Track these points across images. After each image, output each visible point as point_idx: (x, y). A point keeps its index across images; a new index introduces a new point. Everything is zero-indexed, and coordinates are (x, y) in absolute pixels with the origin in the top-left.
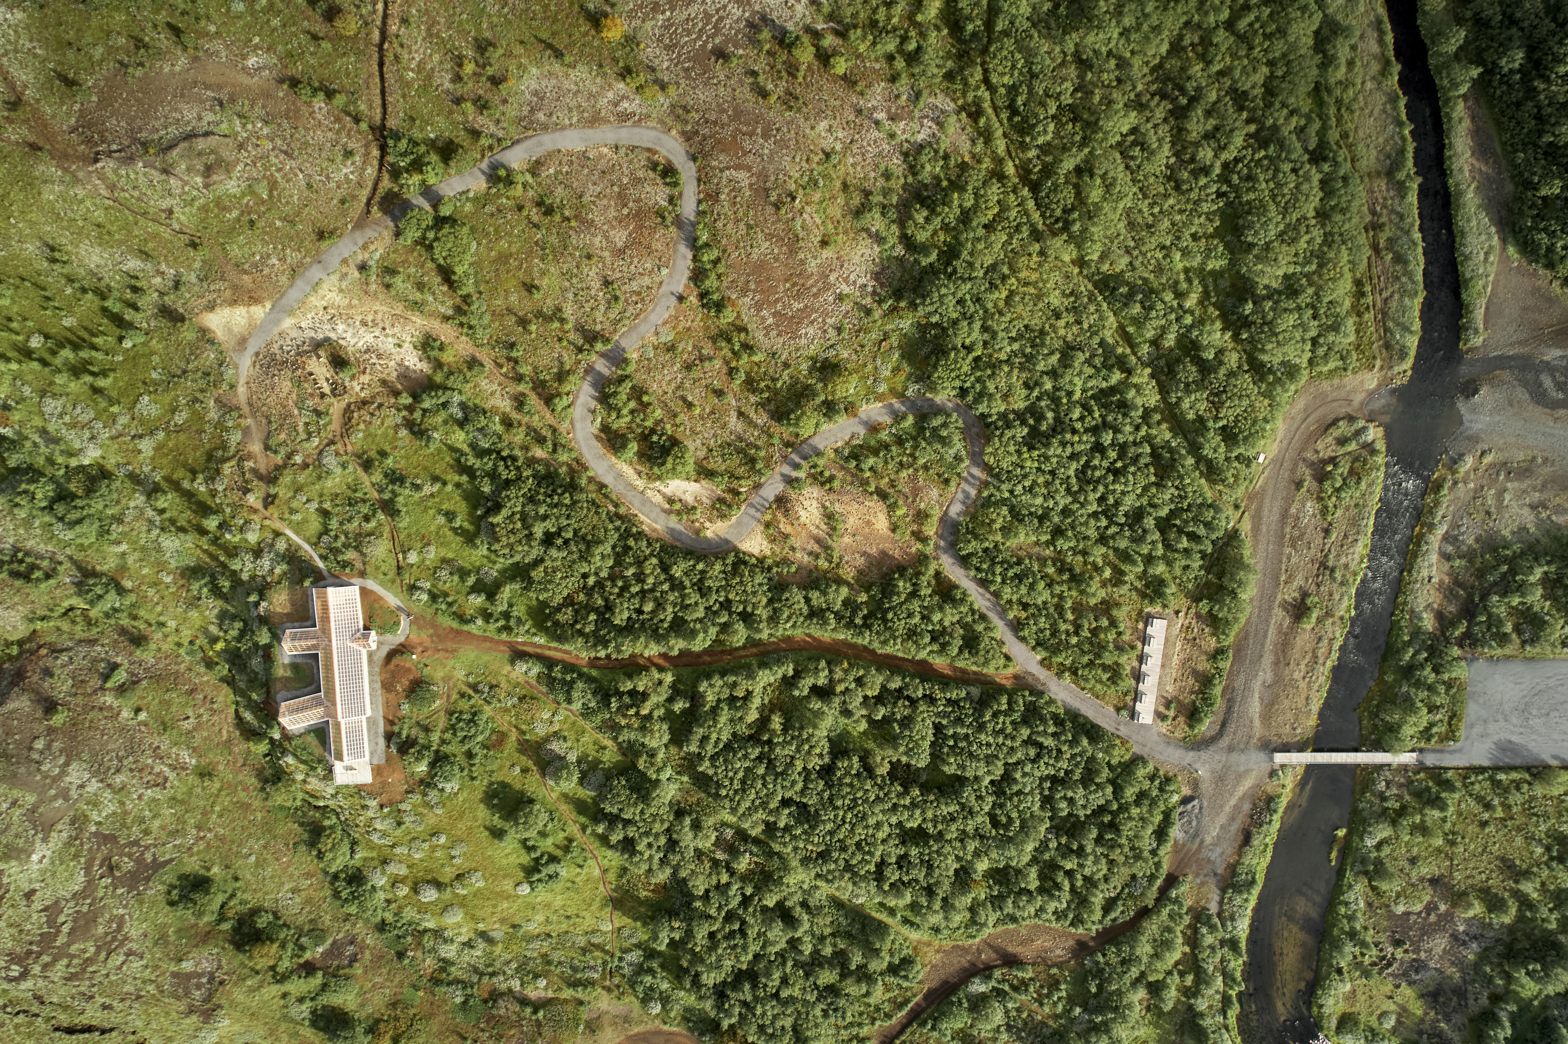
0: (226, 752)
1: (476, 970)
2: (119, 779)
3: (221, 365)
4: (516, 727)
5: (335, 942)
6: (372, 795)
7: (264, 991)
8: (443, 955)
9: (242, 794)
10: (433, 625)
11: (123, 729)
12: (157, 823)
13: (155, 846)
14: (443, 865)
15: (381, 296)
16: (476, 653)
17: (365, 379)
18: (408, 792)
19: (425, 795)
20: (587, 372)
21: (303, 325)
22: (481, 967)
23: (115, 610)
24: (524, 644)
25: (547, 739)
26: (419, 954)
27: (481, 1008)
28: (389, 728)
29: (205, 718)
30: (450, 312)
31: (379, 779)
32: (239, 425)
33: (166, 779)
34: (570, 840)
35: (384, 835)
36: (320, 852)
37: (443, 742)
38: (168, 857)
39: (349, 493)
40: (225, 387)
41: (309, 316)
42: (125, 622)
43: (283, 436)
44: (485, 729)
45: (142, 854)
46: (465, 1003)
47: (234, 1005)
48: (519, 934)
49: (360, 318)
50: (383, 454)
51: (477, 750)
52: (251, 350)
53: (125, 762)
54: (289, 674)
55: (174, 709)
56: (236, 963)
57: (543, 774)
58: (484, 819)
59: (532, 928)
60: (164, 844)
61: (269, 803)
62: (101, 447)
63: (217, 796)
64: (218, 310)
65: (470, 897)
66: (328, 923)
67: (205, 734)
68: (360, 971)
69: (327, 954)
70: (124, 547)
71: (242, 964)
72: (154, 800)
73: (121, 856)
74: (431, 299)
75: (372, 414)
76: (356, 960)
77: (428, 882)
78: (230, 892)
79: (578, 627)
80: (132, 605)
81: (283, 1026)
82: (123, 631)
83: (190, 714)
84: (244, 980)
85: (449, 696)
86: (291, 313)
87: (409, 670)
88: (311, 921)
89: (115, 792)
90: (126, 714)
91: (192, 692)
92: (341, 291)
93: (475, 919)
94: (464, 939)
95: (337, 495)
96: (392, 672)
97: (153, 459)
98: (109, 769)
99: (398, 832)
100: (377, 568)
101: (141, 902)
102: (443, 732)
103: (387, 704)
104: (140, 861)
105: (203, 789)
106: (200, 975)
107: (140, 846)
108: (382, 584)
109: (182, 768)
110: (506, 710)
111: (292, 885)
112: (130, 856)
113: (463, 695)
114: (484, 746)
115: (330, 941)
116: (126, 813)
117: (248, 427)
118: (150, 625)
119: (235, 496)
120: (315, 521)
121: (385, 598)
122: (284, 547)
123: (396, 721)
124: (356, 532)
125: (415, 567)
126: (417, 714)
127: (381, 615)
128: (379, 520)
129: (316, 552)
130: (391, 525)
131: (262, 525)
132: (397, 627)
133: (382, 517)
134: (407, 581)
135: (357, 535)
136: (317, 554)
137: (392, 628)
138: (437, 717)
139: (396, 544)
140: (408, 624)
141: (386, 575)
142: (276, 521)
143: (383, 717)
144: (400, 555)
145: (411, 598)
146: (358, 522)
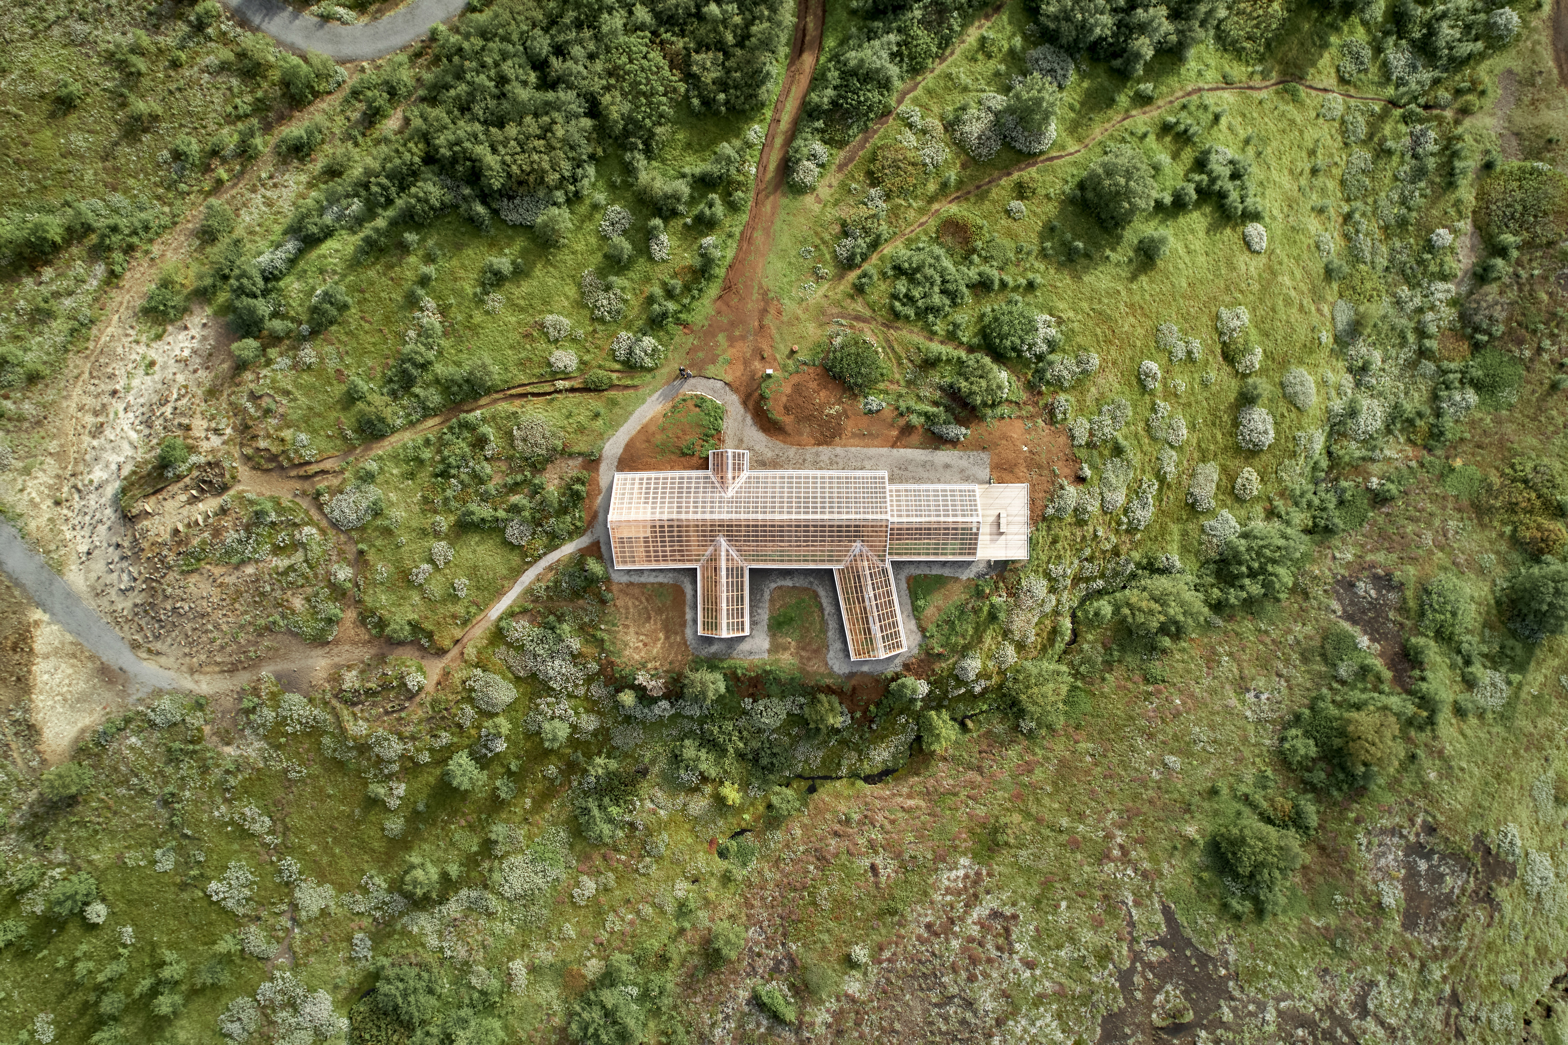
0: (950, 801)
1: (1411, 365)
2: (987, 1002)
3: (153, 725)
4: (931, 200)
5: (1350, 618)
6: (1054, 493)
7: (1449, 749)
8: (1379, 424)
9: (1039, 775)
10: (710, 332)
11: (885, 992)
12: (1087, 936)
13: (1134, 940)
14: (1205, 384)
15: (50, 395)
16: (772, 257)
17: (199, 425)
18: (1052, 419)
19: (1058, 385)
20: (244, 23)
21: (83, 548)
22: (1406, 354)
23: (645, 996)
24: (762, 166)
25: (960, 145)
26: (1374, 468)
27: (1490, 357)
28: (915, 438)
29: (876, 835)
30: (100, 269)
31: (1022, 471)
32: (273, 696)
33: (995, 914)
34: (1165, 129)
35: (1136, 491)
36: (1163, 629)
37: (952, 336)
38: (1159, 918)
39: (424, 476)
40: (196, 720)
41: (69, 535)
42: (670, 980)
43: (298, 603)
44: (931, 254)
45: (1150, 966)
46: (1477, 386)
47: (1477, 811)
48: (1346, 269)
49: (86, 439)
50: (351, 398)
51: (973, 274)
52: (126, 659)
53: (953, 990)
54: (791, 641)
55: (853, 893)
56: (1389, 799)
57: (1029, 157)
58: (1117, 278)
59: (1333, 243)
60: (1132, 924)
61: (1060, 722)
62: (312, 990)
63: (1039, 821)
64: (37, 718)
65: (1271, 346)
66: (1309, 629)
67: (910, 837)
68: (1412, 570)
69: (1375, 631)
70: (518, 966)
71: (1394, 784)
72: (1037, 939)
73: (1152, 1008)
74: (68, 302)
75: (267, 412)
76: (1389, 577)
77: (1236, 423)
78: (1239, 806)
79: (730, 38)
80: (638, 961)
81: (1523, 723)
82: (689, 985)
83: (866, 863)
84: (1426, 785)
85: (858, 318)
86: (58, 569)
87: (798, 388)
88: (1305, 659)
89: (1015, 1012)
90: (853, 986)
91: (822, 859)
92: (27, 471)
93: (1312, 346)
94: (1347, 381)
95: (425, 500)
96: (799, 420)
97: (341, 888)
98: (963, 1022)
99: (1133, 455)
100: (581, 429)
101: (1254, 974)
102: (932, 335)
103: (865, 437)
104: (1164, 972)
105: (1021, 846)
106: (1412, 874)
107: (1132, 970)
108: (614, 425)
109: (975, 883)
110: (894, 213)
111: (1229, 691)
112: (1151, 991)
113: (859, 289)
114: (966, 258)
115: (1346, 626)
116: (1061, 994)
117: (279, 677)
118: (682, 931)
119: (416, 713)
120: (474, 552)
121: (645, 421)
122: (527, 624)
123: (902, 422)
124: (504, 468)
125: (586, 358)
126: (891, 382)
127: (680, 433)
128: (484, 420)
129: (540, 557)
130: (496, 396)
131: (477, 666)
132: (709, 404)
133: (478, 413)
134: (614, 376)
135: (510, 468)
136: (545, 554)
137: (709, 414)
138: (900, 344)
139: (536, 391)
140: (704, 381)
141: (597, 415)
142: (470, 635)
143: (893, 446)
144: (560, 384)
145: (650, 370)
146: (485, 464)
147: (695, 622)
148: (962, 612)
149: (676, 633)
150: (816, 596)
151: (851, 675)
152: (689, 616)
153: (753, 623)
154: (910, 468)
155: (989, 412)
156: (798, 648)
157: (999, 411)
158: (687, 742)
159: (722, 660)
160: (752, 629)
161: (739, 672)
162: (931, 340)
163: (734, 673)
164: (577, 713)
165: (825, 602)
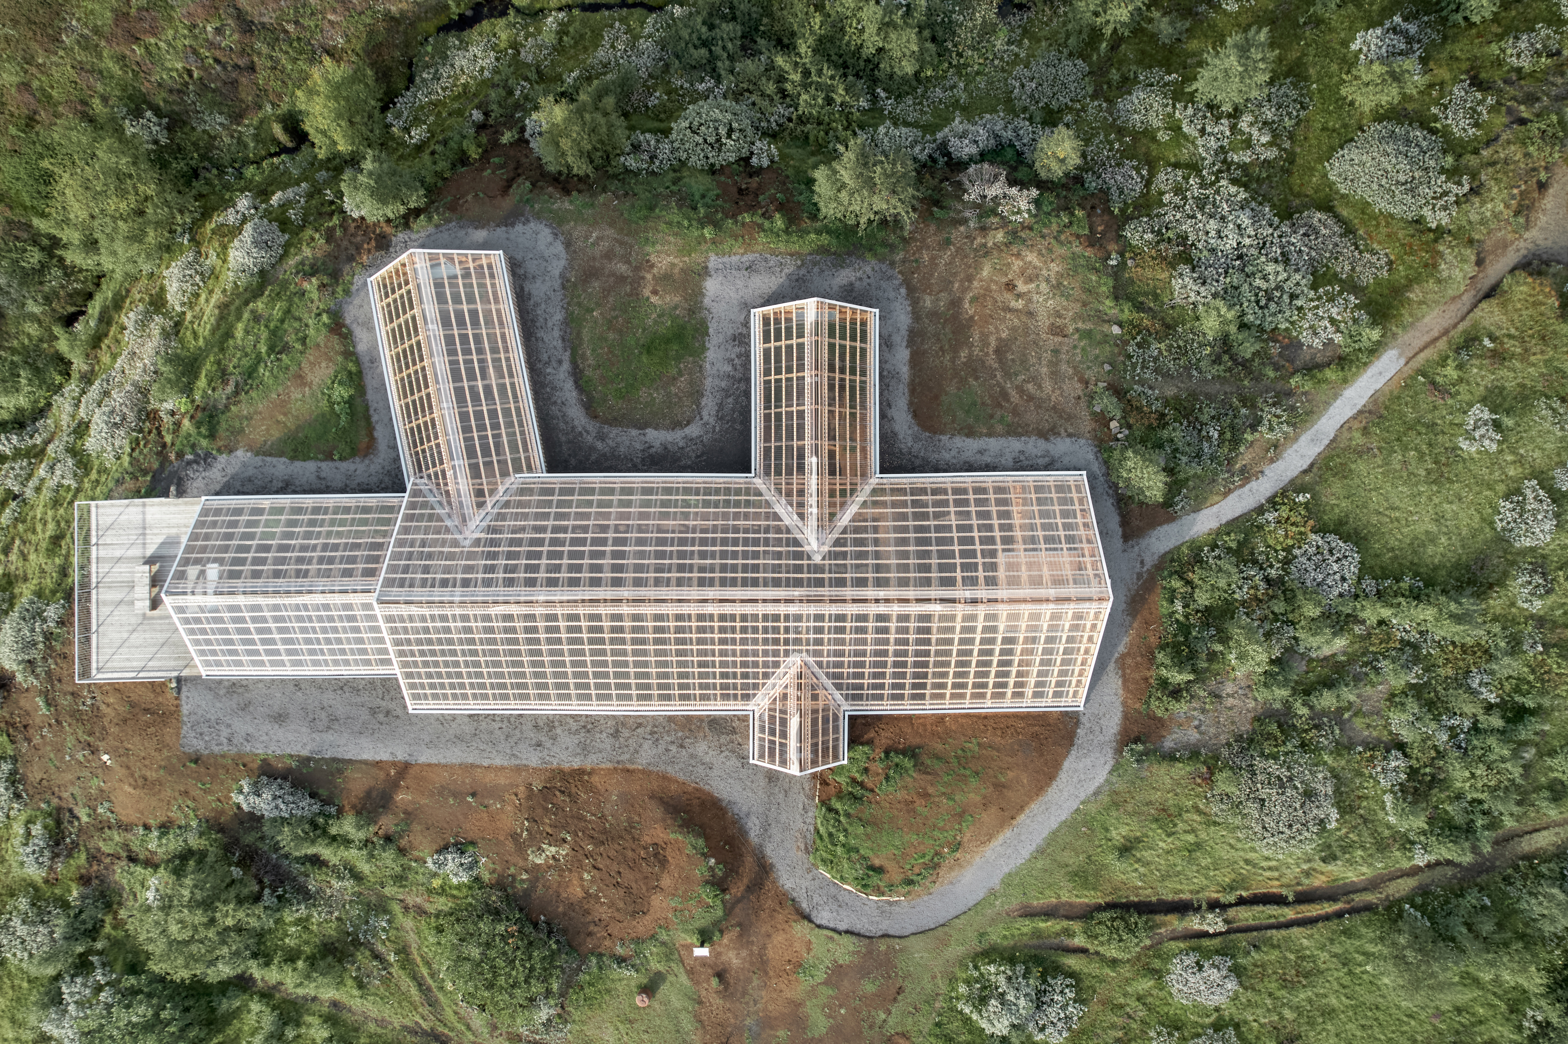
18: (57, 822)
19: (41, 902)
28: (355, 784)
31: (111, 708)
37: (288, 1012)
54: (653, 297)
87: (636, 905)
96: (631, 831)
100: (1166, 817)
102: (334, 1017)
103: (471, 789)
108: (1082, 825)
120: (1439, 519)
121: (1007, 833)
122: (1306, 338)
123: (388, 823)
124: (1359, 723)
125: (1145, 984)
126: (421, 912)
127: (920, 806)
128: (1407, 843)
129: (1273, 502)
130: (1370, 898)
131: (1440, 232)
132: (849, 874)
133: (1420, 860)
134: (1079, 941)
135: (1341, 723)
136: (1260, 510)
137: (850, 849)
138: (405, 997)
139: (1272, 910)
140: (862, 925)
141: (1126, 850)
142: (1453, 311)
143: (404, 768)
144: (1213, 923)
145: (990, 954)
146: (1406, 735)
147: (886, 343)
148: (251, 373)
149: (934, 314)
150: (590, 407)
151: (509, 220)
152: (903, 355)
153: (742, 339)
154: (365, 715)
155: (195, 842)
156: (637, 282)
157: (173, 844)
158: (908, 68)
159: (823, 250)
160: (746, 324)
161: (779, 222)
162: (335, 1004)
163: (792, 220)
164: (1175, 128)
165: (568, 392)
